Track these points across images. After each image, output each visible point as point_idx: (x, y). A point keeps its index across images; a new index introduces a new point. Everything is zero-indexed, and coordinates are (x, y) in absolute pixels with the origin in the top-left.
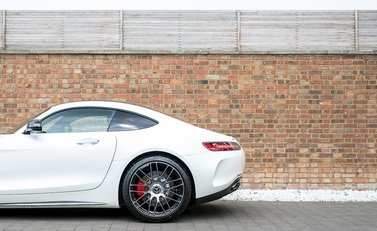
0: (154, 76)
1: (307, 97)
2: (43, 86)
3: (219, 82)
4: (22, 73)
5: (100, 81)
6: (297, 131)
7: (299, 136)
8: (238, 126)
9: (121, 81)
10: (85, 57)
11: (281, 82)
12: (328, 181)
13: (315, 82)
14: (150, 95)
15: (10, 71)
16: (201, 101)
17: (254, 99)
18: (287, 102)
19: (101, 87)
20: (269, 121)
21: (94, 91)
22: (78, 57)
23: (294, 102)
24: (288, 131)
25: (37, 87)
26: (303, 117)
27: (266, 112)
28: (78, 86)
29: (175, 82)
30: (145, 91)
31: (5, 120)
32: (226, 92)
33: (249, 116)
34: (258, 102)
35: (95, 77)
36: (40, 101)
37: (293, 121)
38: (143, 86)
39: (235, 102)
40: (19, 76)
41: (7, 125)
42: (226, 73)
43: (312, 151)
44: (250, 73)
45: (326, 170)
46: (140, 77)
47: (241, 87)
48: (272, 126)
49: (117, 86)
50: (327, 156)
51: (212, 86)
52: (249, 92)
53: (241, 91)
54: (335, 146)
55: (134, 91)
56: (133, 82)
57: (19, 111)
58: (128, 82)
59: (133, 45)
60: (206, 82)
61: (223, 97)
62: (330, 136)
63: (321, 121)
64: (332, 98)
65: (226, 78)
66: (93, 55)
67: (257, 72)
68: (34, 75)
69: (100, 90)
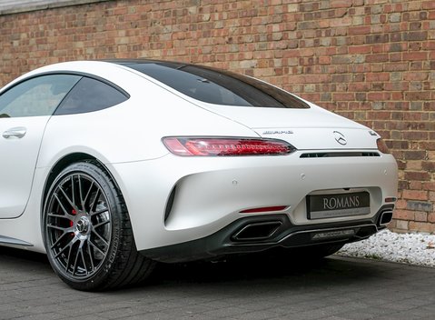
4: (221, 19)
5: (324, 23)
9: (358, 21)
14: (404, 45)
19: (328, 35)
21: (317, 44)
25: (240, 41)
28: (294, 35)
30: (394, 36)
35: (318, 16)
36: (243, 64)
38: (393, 27)
46: (388, 10)
49: (351, 31)
55: (377, 38)
56: (376, 20)
58: (368, 20)
68: (236, 21)
69: (326, 41)
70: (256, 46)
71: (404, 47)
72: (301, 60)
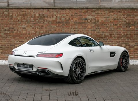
0: (67, 17)
1: (125, 25)
2: (24, 21)
3: (92, 19)
4: (15, 15)
5: (46, 19)
6: (121, 38)
7: (122, 40)
8: (99, 36)
9: (54, 19)
10: (40, 9)
11: (115, 19)
12: (132, 56)
13: (128, 19)
14: (65, 24)
15: (11, 15)
16: (85, 27)
17: (105, 26)
18: (118, 27)
19: (46, 21)
20: (111, 34)
21: (44, 23)
22: (37, 9)
23: (120, 27)
24: (118, 38)
25: (21, 21)
26: (123, 32)
27: (109, 31)
28: (37, 21)
29: (75, 19)
30: (63, 23)
31: (9, 34)
32: (94, 23)
33: (103, 32)
34: (107, 27)
35: (44, 17)
36: (22, 26)
37: (120, 34)
38: (62, 21)
39: (98, 27)
40: (15, 17)
41: (10, 36)
42: (94, 16)
43: (127, 45)
44: (104, 16)
45: (131, 53)
46: (61, 17)
47: (100, 21)
48: (112, 36)
49: (52, 21)
50: (132, 47)
51: (89, 21)
52: (103, 23)
53: (100, 23)
54: (135, 43)
55: (59, 23)
57: (15, 30)
58: (57, 19)
59: (59, 5)
60: (87, 19)
61: (93, 25)
62: (134, 40)
63: (130, 34)
64: (135, 25)
65: (94, 18)
66: (43, 9)
67: (106, 15)
68: (20, 16)
69: (46, 22)
70: (27, 22)
71: (65, 25)
72: (39, 26)
